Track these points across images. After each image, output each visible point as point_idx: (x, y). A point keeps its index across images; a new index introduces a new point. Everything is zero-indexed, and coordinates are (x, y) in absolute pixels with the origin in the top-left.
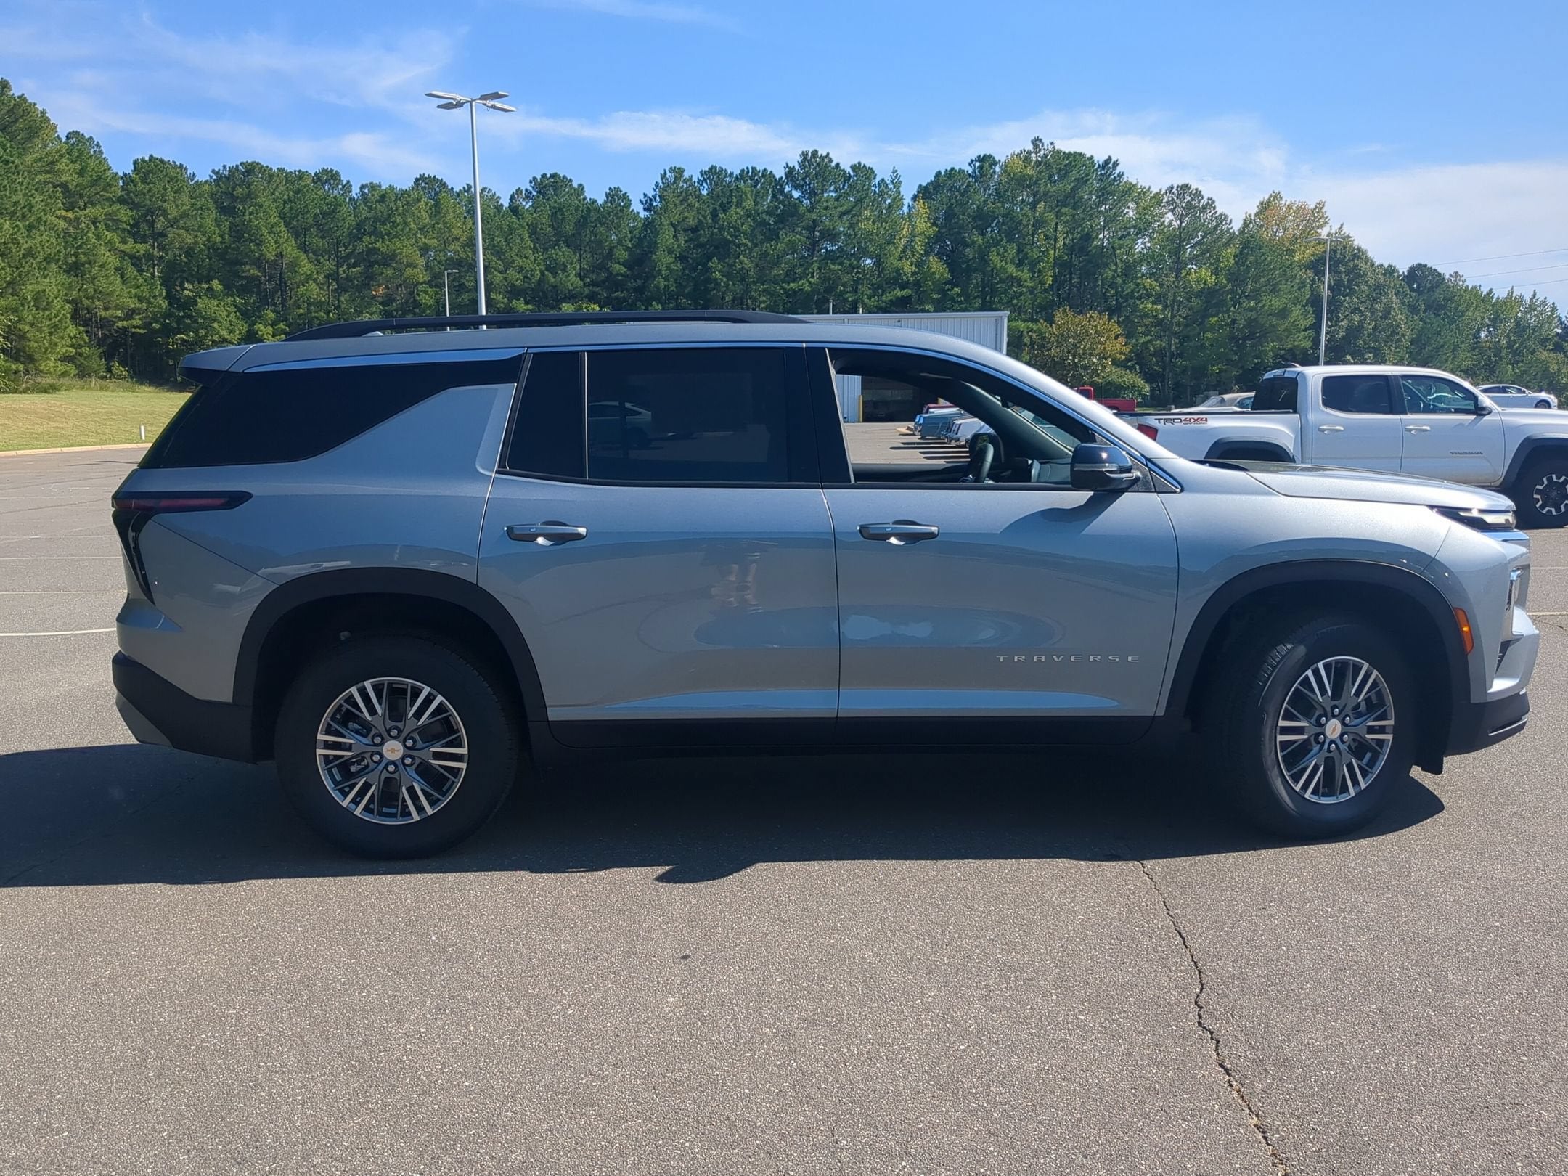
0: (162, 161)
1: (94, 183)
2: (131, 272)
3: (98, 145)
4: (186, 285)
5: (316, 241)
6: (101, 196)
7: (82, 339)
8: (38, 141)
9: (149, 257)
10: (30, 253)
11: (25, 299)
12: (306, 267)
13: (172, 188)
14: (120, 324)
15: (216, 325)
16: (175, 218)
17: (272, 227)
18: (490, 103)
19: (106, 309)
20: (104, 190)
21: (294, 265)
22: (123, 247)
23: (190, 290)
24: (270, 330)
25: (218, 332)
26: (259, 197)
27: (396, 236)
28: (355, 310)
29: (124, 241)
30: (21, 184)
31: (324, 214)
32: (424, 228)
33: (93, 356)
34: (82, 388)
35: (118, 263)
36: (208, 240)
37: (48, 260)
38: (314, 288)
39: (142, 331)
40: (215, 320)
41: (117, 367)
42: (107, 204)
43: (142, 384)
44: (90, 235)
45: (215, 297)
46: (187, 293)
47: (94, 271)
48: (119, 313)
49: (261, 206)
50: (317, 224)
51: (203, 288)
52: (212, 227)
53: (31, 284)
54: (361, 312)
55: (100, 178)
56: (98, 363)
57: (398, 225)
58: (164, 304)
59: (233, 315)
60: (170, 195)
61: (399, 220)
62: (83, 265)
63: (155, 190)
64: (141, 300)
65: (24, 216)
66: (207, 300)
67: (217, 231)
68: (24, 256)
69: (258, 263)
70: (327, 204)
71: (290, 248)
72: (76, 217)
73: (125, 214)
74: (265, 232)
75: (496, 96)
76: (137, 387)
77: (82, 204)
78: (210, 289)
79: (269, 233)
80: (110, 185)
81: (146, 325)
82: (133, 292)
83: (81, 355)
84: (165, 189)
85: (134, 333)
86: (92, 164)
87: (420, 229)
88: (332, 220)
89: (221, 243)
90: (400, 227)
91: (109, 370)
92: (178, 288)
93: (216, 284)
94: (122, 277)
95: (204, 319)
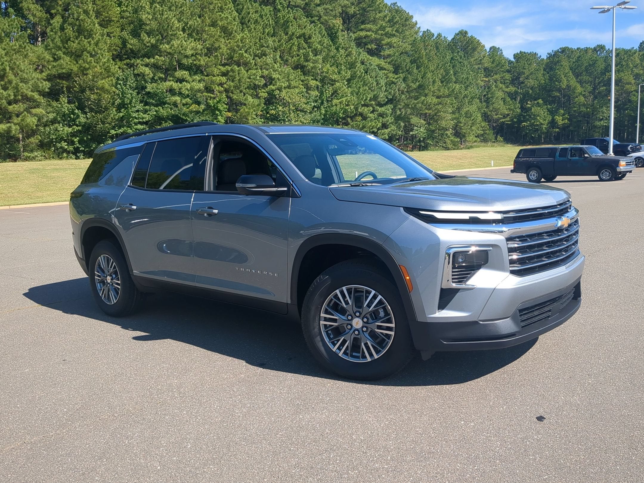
0: (525, 53)
1: (497, 65)
2: (508, 99)
3: (501, 50)
4: (528, 102)
5: (585, 78)
6: (500, 70)
7: (486, 127)
8: (476, 52)
9: (516, 93)
10: (466, 96)
11: (462, 114)
12: (579, 89)
13: (527, 63)
14: (501, 121)
15: (538, 118)
16: (527, 75)
17: (566, 74)
18: (623, 6)
19: (496, 115)
20: (501, 68)
21: (575, 88)
22: (506, 90)
23: (530, 104)
24: (561, 118)
25: (539, 121)
26: (562, 62)
27: (622, 71)
28: (600, 106)
29: (507, 87)
30: (465, 70)
31: (590, 65)
32: (637, 66)
33: (490, 134)
34: (485, 146)
35: (503, 96)
36: (539, 83)
37: (472, 98)
38: (582, 99)
39: (510, 123)
40: (538, 116)
41: (500, 138)
42: (502, 73)
43: (508, 144)
44: (493, 86)
45: (539, 106)
46: (528, 105)
47: (493, 100)
48: (501, 116)
49: (562, 66)
50: (586, 70)
51: (535, 103)
52: (541, 78)
53: (465, 108)
54: (602, 107)
55: (499, 63)
56: (492, 136)
57: (624, 66)
58: (519, 111)
59: (546, 113)
60: (527, 66)
61: (624, 63)
62: (490, 98)
63: (520, 65)
64: (510, 109)
65: (465, 83)
66: (536, 108)
67: (543, 78)
68: (464, 97)
69: (559, 90)
70: (592, 61)
71: (573, 82)
72: (489, 80)
73: (508, 76)
74: (563, 76)
75: (625, 3)
76: (506, 145)
77: (492, 74)
78: (538, 103)
79: (565, 77)
80: (503, 66)
81: (512, 120)
82: (507, 107)
83: (486, 133)
84: (525, 64)
85: (507, 124)
86: (497, 58)
87: (635, 67)
88: (594, 68)
89: (544, 83)
90: (624, 67)
91: (496, 139)
92: (525, 104)
93: (540, 101)
94: (504, 101)
95: (534, 115)
